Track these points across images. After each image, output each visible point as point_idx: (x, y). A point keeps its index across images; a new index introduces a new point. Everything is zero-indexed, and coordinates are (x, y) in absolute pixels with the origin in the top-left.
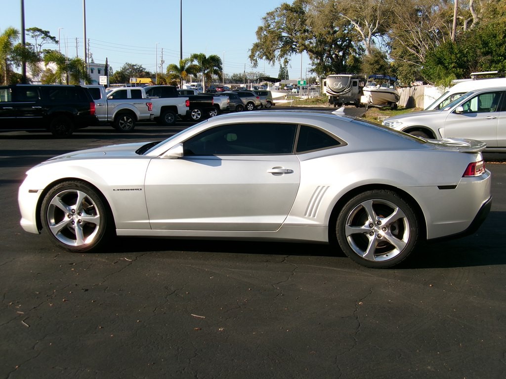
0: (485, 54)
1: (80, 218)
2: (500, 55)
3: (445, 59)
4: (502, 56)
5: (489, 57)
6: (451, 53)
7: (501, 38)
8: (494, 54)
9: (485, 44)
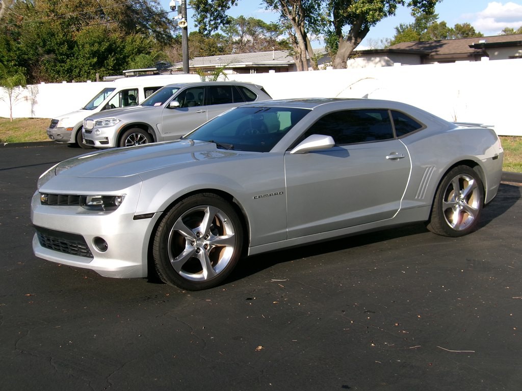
0: (49, 52)
1: (205, 242)
2: (61, 54)
3: (3, 57)
4: (64, 55)
5: (53, 56)
6: (9, 50)
7: (61, 37)
8: (57, 52)
9: (44, 41)
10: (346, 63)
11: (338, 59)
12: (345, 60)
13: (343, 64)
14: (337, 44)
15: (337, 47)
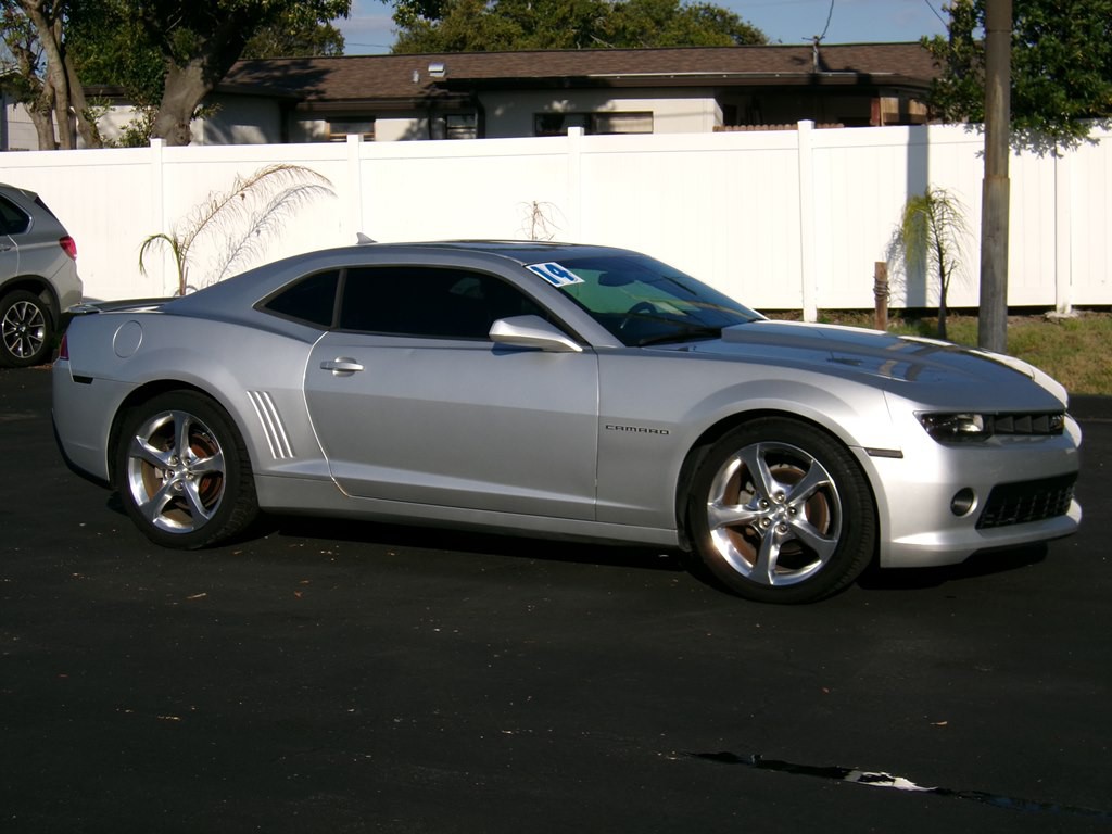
10: (188, 127)
11: (168, 118)
12: (186, 122)
13: (181, 131)
14: (162, 79)
15: (162, 87)
